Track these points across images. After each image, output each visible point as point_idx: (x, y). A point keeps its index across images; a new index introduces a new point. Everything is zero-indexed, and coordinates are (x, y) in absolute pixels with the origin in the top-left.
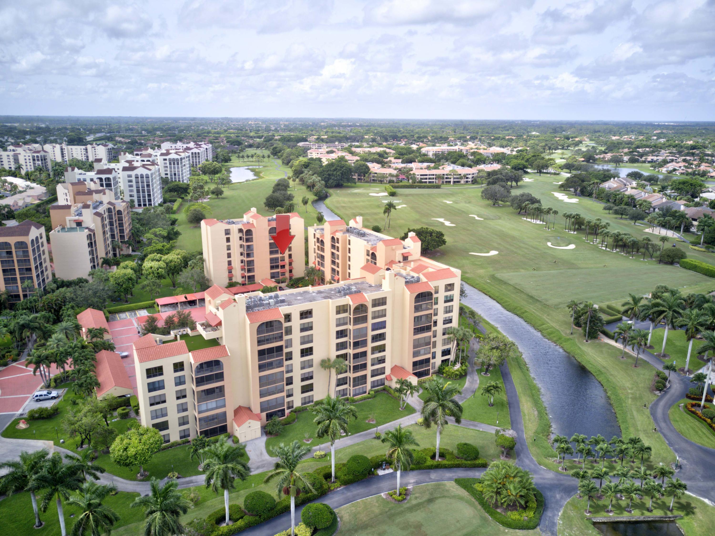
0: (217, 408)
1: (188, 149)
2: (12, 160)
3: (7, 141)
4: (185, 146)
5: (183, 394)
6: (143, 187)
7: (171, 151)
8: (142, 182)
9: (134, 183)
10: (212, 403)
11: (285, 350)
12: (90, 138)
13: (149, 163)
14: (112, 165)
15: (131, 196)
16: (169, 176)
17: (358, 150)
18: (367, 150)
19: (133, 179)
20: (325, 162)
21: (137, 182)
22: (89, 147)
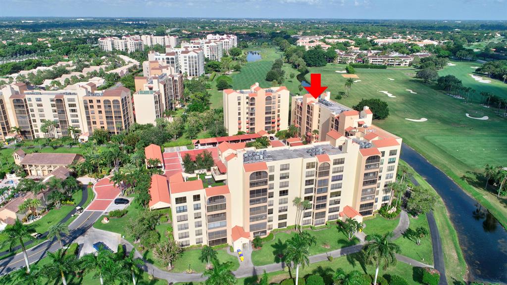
0: (221, 227)
1: (223, 39)
2: (124, 45)
3: (124, 33)
4: (221, 37)
5: (199, 216)
6: (193, 64)
7: (211, 41)
8: (193, 61)
9: (187, 62)
10: (217, 224)
11: (269, 191)
12: (168, 31)
13: (197, 49)
14: (177, 50)
15: (186, 69)
16: (209, 57)
17: (330, 41)
18: (336, 40)
19: (187, 58)
20: (307, 49)
21: (189, 61)
22: (166, 37)
